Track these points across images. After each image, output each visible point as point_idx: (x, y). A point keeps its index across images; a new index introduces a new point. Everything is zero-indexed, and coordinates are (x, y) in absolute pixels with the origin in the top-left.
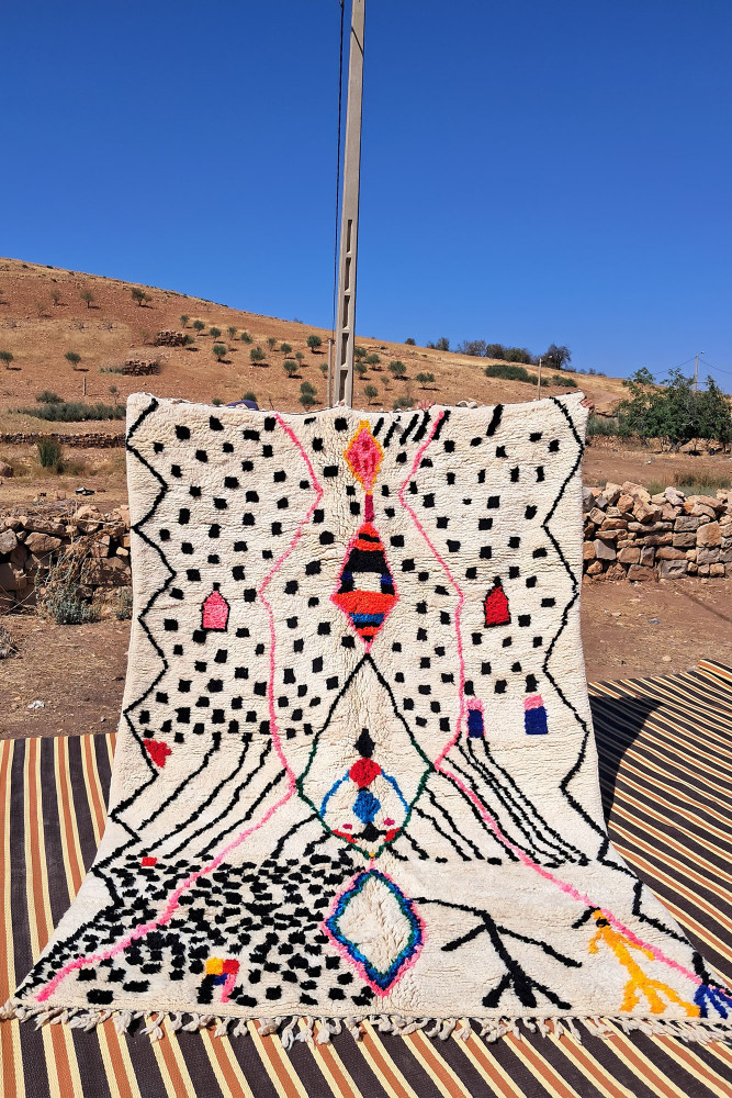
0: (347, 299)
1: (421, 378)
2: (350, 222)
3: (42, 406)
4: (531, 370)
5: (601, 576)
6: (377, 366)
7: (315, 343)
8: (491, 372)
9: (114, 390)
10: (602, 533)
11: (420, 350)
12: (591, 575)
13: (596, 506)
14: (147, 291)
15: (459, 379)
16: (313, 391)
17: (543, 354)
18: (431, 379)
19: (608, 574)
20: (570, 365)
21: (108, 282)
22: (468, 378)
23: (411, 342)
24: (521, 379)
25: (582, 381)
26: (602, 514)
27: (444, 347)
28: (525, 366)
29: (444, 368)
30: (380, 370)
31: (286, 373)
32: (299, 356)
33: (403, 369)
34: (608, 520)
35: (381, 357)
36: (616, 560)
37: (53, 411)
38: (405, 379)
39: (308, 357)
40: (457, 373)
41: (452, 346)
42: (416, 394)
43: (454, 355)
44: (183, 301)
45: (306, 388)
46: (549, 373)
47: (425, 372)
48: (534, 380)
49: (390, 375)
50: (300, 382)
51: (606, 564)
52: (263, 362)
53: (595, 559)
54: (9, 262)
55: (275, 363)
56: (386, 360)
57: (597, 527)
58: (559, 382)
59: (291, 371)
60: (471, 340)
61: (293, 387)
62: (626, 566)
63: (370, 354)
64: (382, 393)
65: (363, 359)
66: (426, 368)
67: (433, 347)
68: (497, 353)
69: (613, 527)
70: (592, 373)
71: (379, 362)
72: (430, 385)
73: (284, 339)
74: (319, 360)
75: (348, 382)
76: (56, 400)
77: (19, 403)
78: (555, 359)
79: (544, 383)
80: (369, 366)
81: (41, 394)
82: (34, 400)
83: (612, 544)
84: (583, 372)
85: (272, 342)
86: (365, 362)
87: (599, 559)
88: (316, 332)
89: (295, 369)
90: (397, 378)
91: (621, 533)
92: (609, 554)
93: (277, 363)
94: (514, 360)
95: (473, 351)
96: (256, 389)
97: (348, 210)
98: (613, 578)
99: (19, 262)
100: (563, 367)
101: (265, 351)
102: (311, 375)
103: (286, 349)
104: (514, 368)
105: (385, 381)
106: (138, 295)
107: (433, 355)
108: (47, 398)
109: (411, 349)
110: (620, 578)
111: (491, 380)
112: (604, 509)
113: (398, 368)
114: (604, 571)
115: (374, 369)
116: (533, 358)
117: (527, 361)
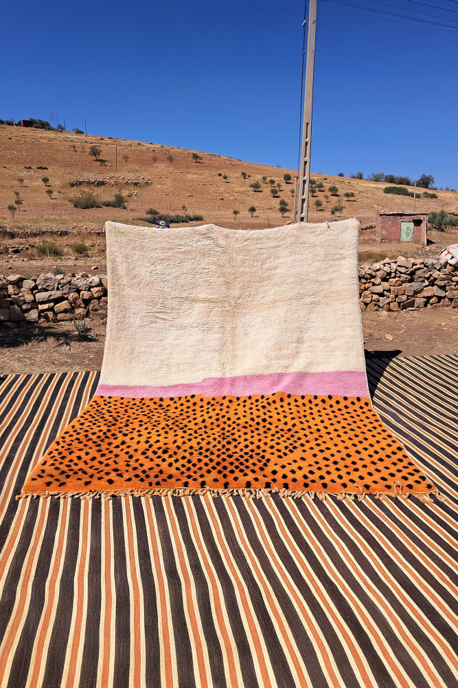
0: (306, 163)
1: (347, 195)
2: (308, 124)
3: (149, 216)
4: (410, 189)
5: (439, 304)
6: (322, 189)
7: (287, 178)
8: (387, 191)
9: (184, 207)
10: (437, 282)
11: (346, 179)
12: (431, 304)
13: (435, 268)
14: (200, 154)
15: (369, 195)
16: (286, 204)
17: (418, 180)
18: (353, 195)
19: (441, 303)
20: (434, 186)
21: (180, 150)
22: (374, 194)
23: (341, 175)
24: (404, 194)
25: (441, 195)
26: (438, 272)
27: (360, 177)
28: (407, 187)
29: (360, 189)
30: (323, 191)
31: (272, 195)
32: (279, 186)
33: (337, 190)
34: (441, 276)
35: (324, 184)
36: (445, 297)
37: (155, 219)
38: (338, 196)
39: (284, 186)
40: (368, 191)
41: (365, 176)
42: (344, 204)
43: (366, 181)
44: (219, 159)
45: (283, 203)
46: (421, 191)
47: (349, 191)
48: (412, 195)
49: (329, 194)
50: (279, 200)
51: (440, 298)
52: (260, 189)
53: (434, 296)
54: (132, 142)
55: (266, 190)
56: (327, 186)
57: (435, 279)
58: (426, 195)
59: (275, 194)
60: (376, 173)
61: (276, 203)
62: (451, 300)
63: (318, 183)
64: (324, 204)
65: (314, 186)
66: (349, 189)
67: (354, 177)
68: (391, 180)
69: (444, 279)
70: (447, 190)
71: (323, 187)
72: (352, 198)
73: (271, 177)
74: (289, 187)
75: (305, 205)
76: (155, 213)
77: (137, 215)
78: (425, 183)
79: (418, 196)
80: (317, 189)
81: (148, 210)
82: (145, 213)
83: (443, 288)
84: (442, 189)
85: (264, 178)
86: (315, 187)
87: (436, 296)
88: (288, 172)
89: (276, 193)
90: (333, 195)
91: (448, 283)
92: (442, 294)
93: (267, 189)
94: (401, 183)
95: (377, 179)
96: (255, 204)
97: (307, 118)
98: (444, 306)
99: (136, 142)
100: (430, 187)
101: (261, 183)
102: (285, 195)
103: (272, 182)
104: (400, 188)
105: (326, 197)
106: (195, 156)
107: (354, 182)
108: (152, 212)
109: (341, 179)
110: (447, 306)
111: (387, 195)
112: (439, 270)
113: (334, 191)
114: (439, 302)
115: (320, 191)
116: (412, 182)
117: (408, 183)
